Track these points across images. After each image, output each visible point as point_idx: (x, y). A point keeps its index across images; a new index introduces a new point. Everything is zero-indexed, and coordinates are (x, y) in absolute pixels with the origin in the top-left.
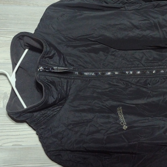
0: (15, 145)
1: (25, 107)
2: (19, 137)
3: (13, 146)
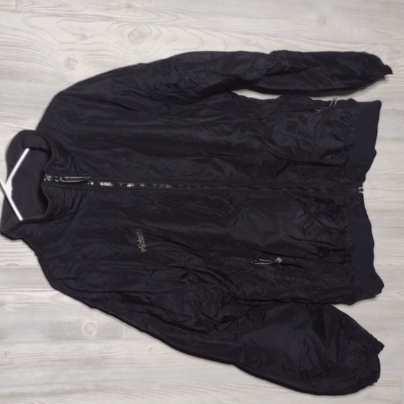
0: (11, 265)
1: (21, 218)
2: (15, 255)
3: (7, 265)
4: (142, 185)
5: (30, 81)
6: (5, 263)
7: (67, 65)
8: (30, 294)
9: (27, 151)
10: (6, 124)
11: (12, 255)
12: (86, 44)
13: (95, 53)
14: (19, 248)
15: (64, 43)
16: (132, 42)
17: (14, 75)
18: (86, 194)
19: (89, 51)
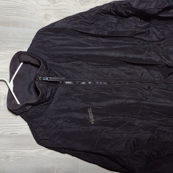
2: (15, 127)
3: (11, 134)
4: (90, 83)
5: (24, 27)
6: (9, 133)
7: (45, 18)
8: (24, 151)
9: (22, 64)
10: (10, 52)
11: (14, 127)
12: (56, 6)
13: (61, 11)
14: (17, 123)
15: (44, 6)
16: (82, 4)
17: (15, 24)
18: (57, 88)
19: (58, 10)
